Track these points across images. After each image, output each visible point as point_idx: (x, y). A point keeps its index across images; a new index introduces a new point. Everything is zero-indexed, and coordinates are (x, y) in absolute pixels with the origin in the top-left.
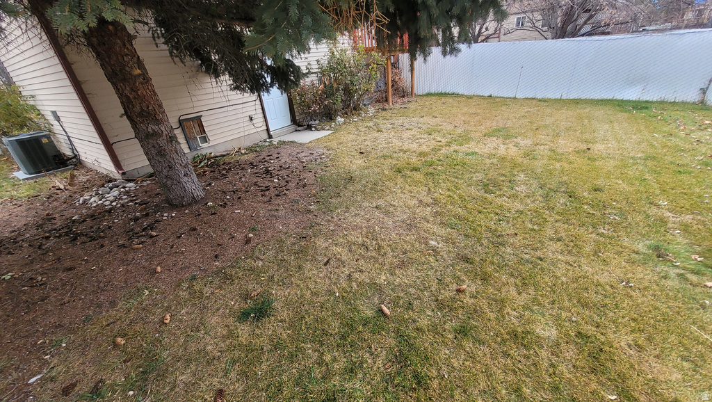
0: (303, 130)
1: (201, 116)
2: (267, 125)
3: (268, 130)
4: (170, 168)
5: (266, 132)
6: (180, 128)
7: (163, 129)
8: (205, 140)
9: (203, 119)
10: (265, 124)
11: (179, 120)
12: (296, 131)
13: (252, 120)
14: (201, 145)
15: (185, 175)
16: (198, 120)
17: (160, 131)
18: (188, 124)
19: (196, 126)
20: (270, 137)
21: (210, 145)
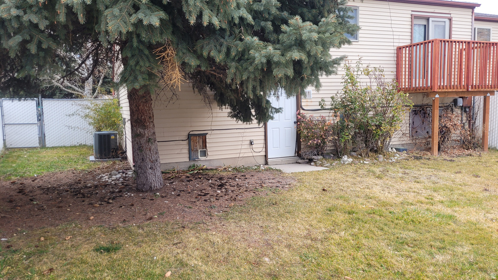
0: (303, 163)
1: (207, 134)
2: (266, 151)
3: (266, 156)
4: (143, 160)
5: (264, 158)
6: (187, 141)
7: (146, 132)
8: (204, 154)
9: (207, 136)
10: (264, 150)
11: (189, 134)
12: (297, 163)
13: (251, 144)
14: (199, 157)
15: (150, 168)
16: (203, 137)
17: (143, 134)
18: (195, 138)
19: (201, 141)
20: (266, 163)
21: (207, 159)
